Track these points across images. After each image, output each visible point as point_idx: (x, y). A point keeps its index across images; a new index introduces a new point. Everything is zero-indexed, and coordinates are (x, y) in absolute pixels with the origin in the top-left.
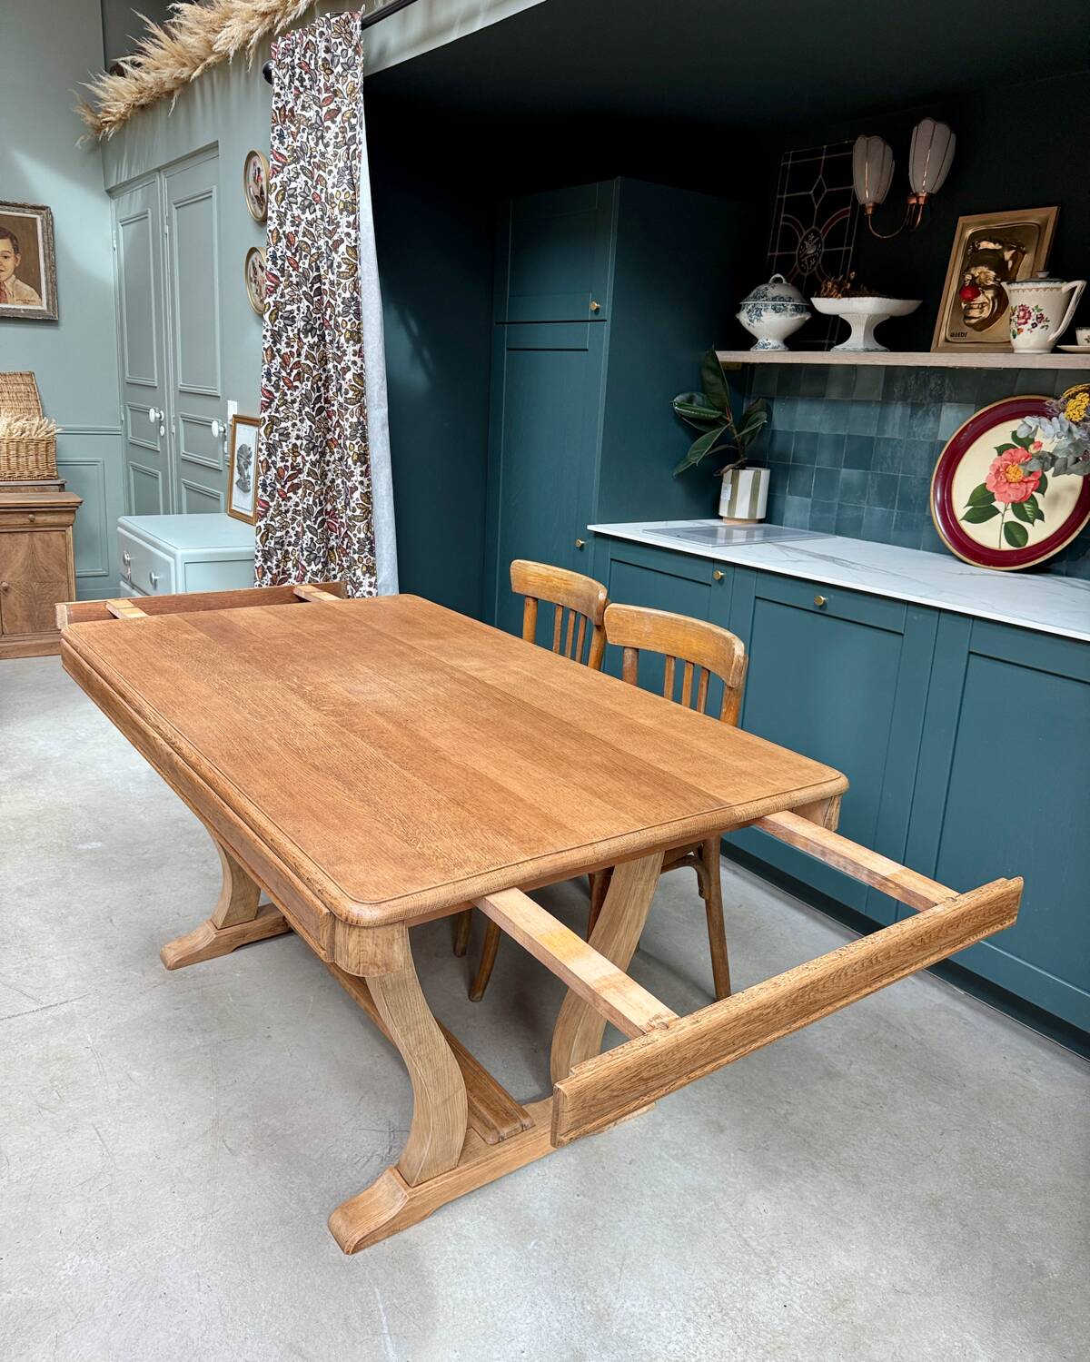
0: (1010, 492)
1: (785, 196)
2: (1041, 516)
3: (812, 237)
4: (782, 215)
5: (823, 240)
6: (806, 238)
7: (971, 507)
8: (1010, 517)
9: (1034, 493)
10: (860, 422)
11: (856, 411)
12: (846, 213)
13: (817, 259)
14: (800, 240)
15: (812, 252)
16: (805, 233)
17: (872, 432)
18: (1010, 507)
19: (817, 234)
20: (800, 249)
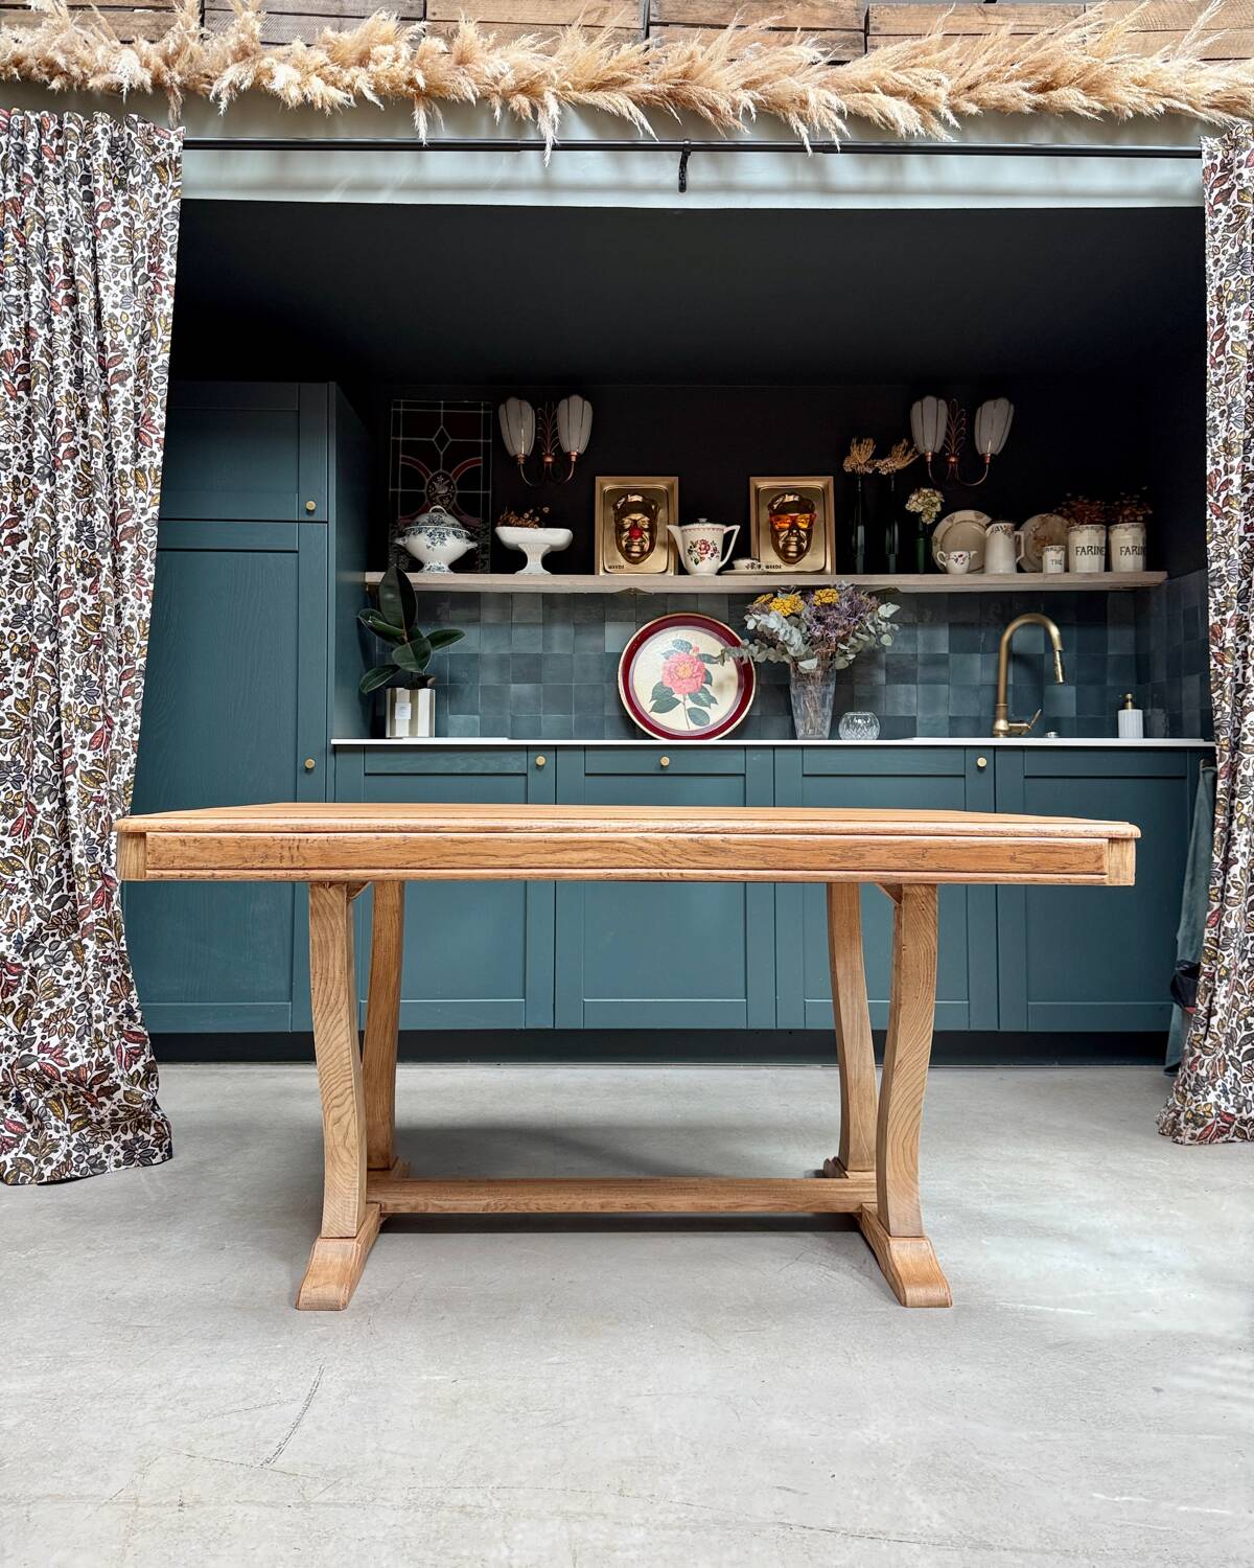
0: (684, 686)
1: (401, 439)
2: (713, 700)
3: (441, 479)
4: (401, 456)
5: (455, 482)
6: (435, 479)
7: (654, 701)
8: (690, 704)
9: (704, 685)
10: (525, 641)
11: (520, 632)
12: (479, 461)
13: (451, 499)
14: (427, 481)
15: (443, 492)
16: (432, 475)
17: (539, 650)
18: (687, 697)
19: (446, 477)
20: (428, 489)
